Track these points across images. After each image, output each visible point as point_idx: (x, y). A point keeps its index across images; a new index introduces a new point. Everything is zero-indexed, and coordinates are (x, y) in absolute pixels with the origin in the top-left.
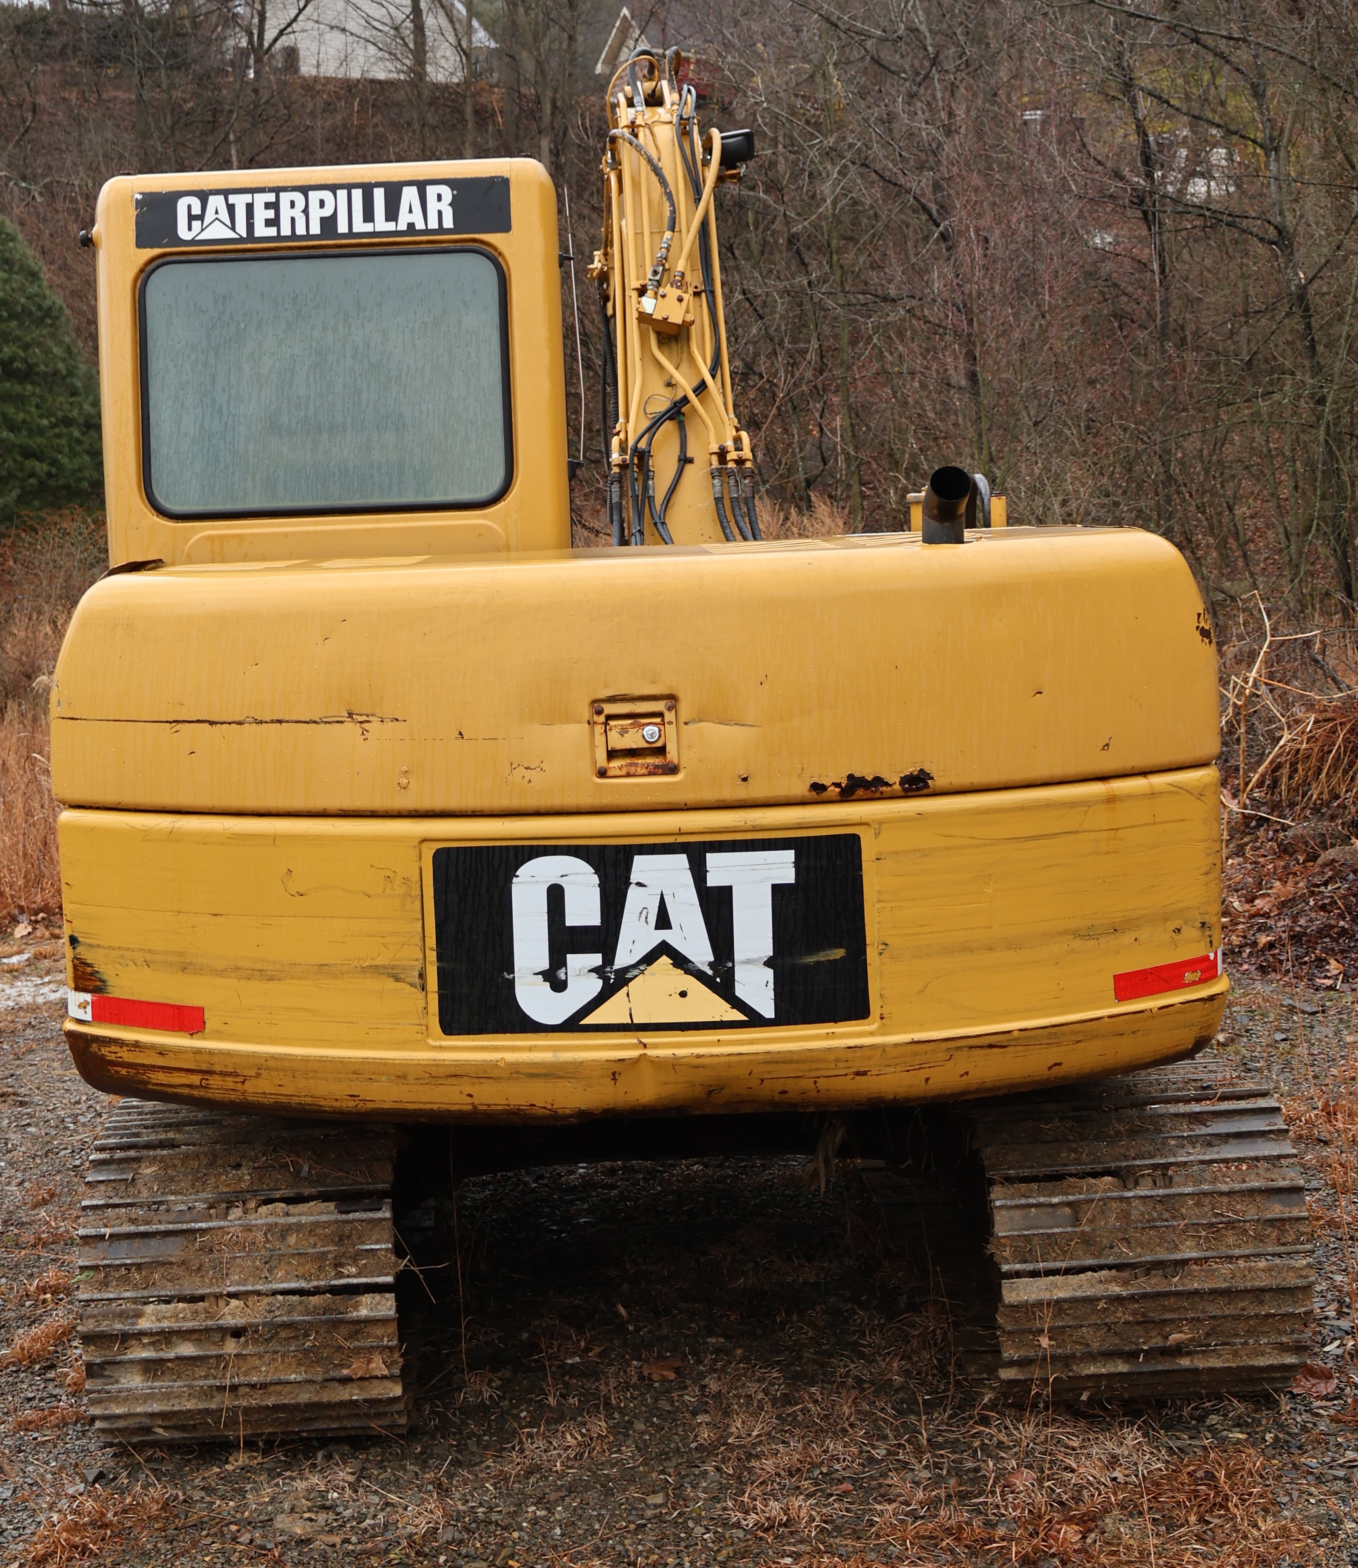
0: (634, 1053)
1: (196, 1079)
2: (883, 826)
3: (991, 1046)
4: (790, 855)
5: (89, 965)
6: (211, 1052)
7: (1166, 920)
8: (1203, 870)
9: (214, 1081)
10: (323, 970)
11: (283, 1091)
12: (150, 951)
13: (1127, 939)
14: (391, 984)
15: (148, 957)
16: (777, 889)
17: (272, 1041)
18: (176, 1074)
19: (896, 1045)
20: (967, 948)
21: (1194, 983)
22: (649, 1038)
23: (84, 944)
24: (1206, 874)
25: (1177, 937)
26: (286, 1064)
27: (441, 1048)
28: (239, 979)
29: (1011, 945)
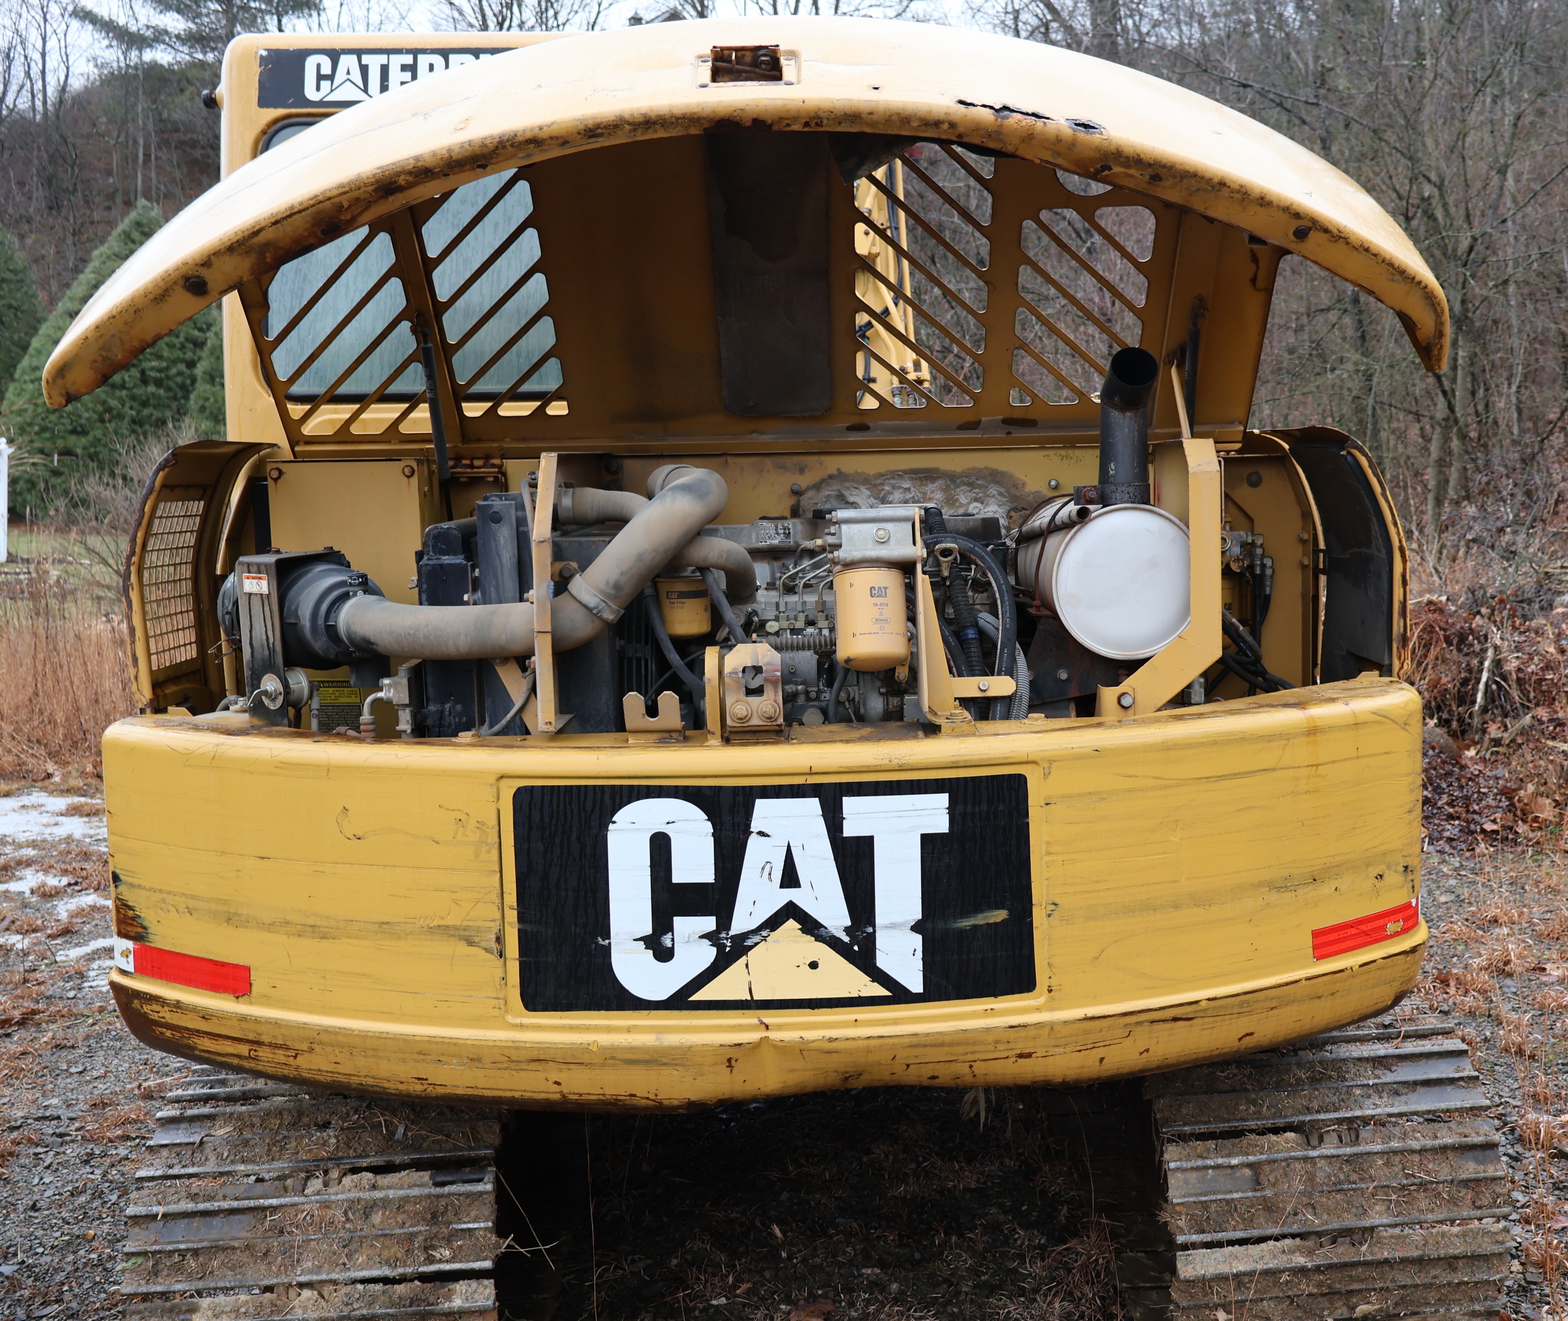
0: (753, 1037)
1: (244, 1049)
2: (1054, 765)
3: (1175, 1019)
4: (942, 800)
5: (131, 908)
6: (257, 1021)
7: (1368, 865)
8: (1407, 808)
9: (264, 1053)
10: (385, 929)
11: (340, 1068)
12: (193, 897)
13: (1326, 889)
14: (463, 948)
15: (192, 903)
16: (927, 840)
17: (326, 1010)
18: (221, 1041)
19: (1066, 1023)
20: (1149, 907)
21: (1397, 934)
22: (771, 1017)
23: (126, 883)
24: (1410, 812)
25: (1379, 884)
26: (341, 1039)
27: (522, 1026)
28: (288, 935)
29: (1200, 901)
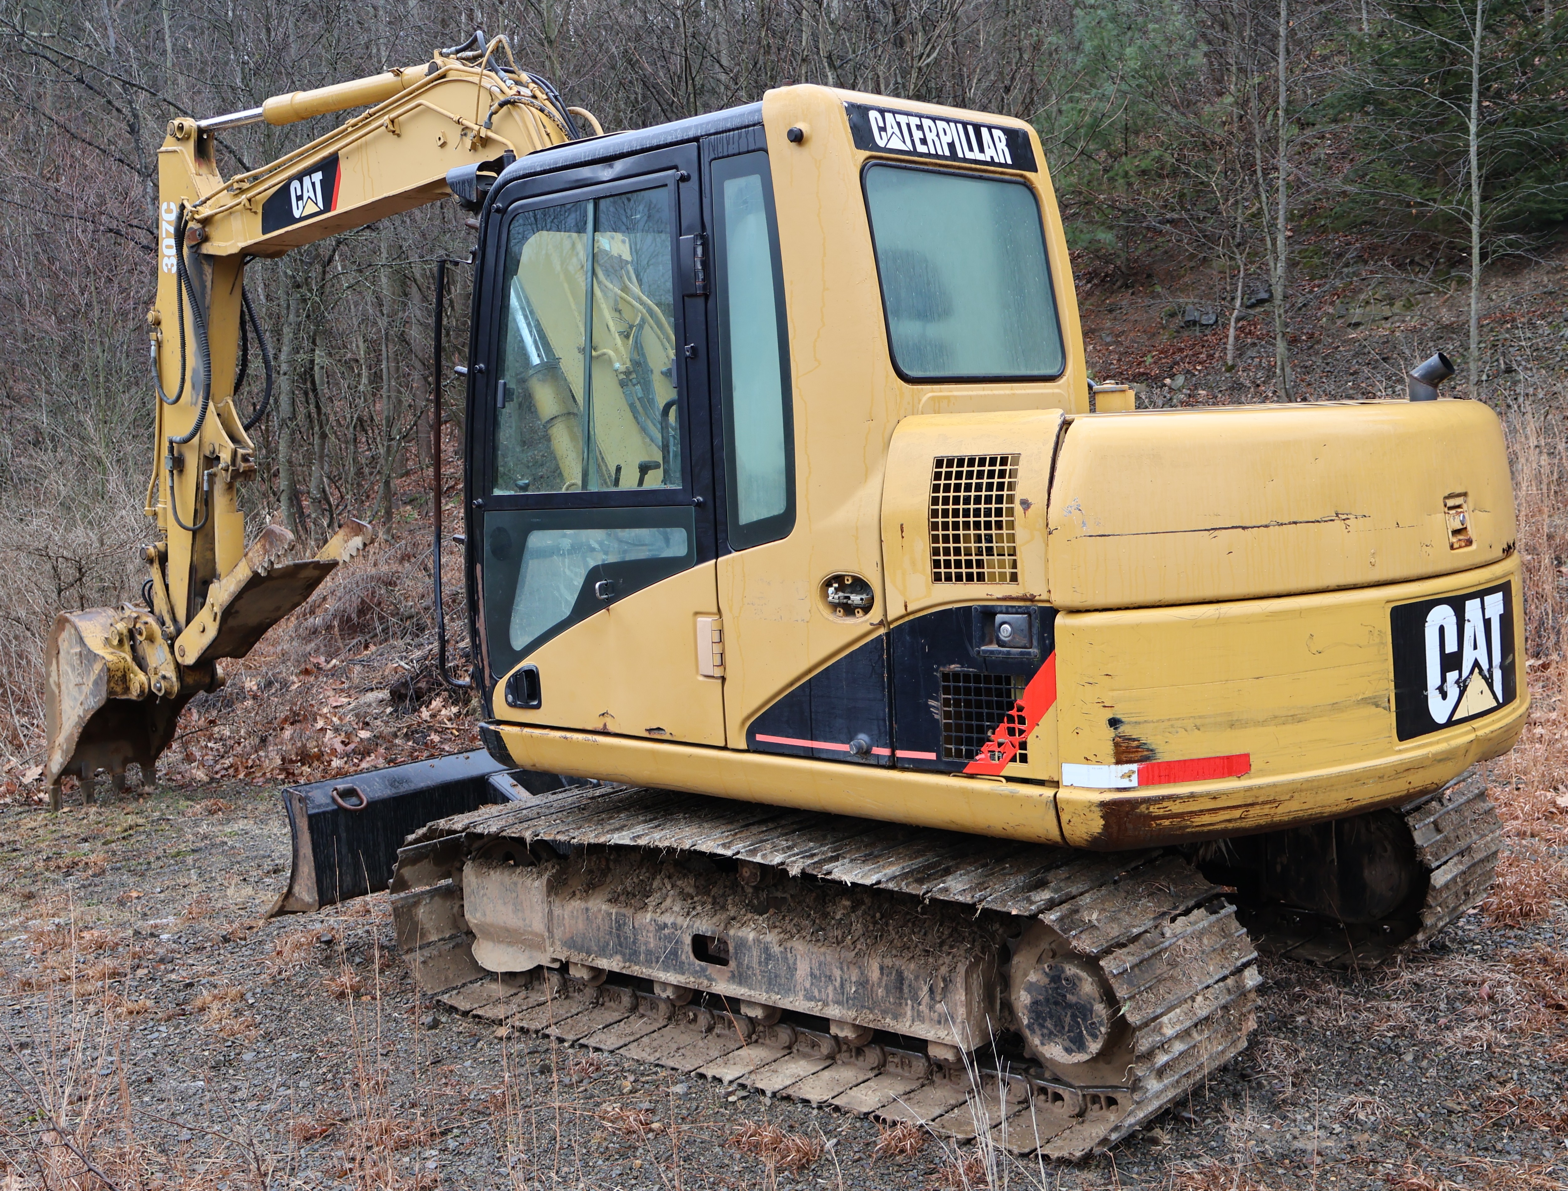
0: (1472, 737)
1: (1237, 813)
5: (1134, 740)
6: (1260, 788)
9: (1254, 811)
10: (1336, 707)
11: (1305, 806)
12: (1200, 717)
14: (1373, 710)
15: (1198, 722)
17: (1302, 769)
18: (1222, 812)
22: (1477, 723)
23: (1129, 723)
26: (1315, 784)
27: (1400, 751)
28: (1276, 725)
